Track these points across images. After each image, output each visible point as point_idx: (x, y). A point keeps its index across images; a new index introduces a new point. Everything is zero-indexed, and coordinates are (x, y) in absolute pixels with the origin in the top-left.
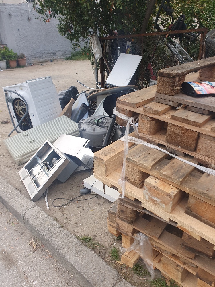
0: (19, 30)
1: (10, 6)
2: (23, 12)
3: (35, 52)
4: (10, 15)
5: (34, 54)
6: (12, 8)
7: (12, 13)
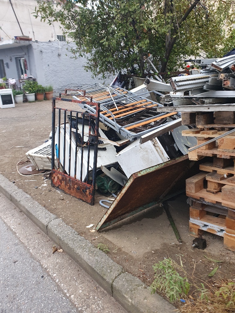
0: (48, 65)
1: (42, 44)
2: (54, 49)
3: (62, 86)
4: (41, 51)
5: (61, 88)
6: (44, 46)
7: (43, 50)
